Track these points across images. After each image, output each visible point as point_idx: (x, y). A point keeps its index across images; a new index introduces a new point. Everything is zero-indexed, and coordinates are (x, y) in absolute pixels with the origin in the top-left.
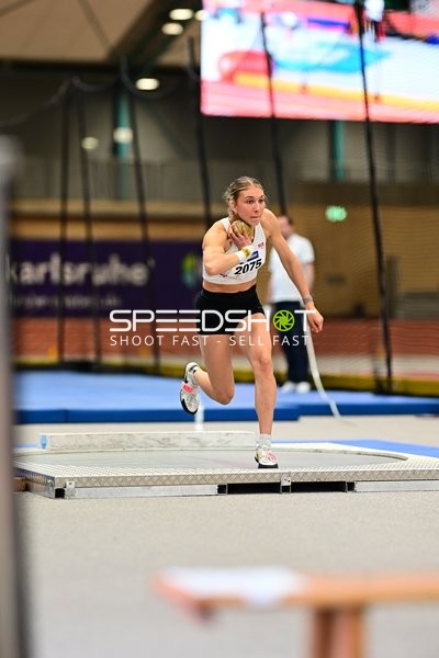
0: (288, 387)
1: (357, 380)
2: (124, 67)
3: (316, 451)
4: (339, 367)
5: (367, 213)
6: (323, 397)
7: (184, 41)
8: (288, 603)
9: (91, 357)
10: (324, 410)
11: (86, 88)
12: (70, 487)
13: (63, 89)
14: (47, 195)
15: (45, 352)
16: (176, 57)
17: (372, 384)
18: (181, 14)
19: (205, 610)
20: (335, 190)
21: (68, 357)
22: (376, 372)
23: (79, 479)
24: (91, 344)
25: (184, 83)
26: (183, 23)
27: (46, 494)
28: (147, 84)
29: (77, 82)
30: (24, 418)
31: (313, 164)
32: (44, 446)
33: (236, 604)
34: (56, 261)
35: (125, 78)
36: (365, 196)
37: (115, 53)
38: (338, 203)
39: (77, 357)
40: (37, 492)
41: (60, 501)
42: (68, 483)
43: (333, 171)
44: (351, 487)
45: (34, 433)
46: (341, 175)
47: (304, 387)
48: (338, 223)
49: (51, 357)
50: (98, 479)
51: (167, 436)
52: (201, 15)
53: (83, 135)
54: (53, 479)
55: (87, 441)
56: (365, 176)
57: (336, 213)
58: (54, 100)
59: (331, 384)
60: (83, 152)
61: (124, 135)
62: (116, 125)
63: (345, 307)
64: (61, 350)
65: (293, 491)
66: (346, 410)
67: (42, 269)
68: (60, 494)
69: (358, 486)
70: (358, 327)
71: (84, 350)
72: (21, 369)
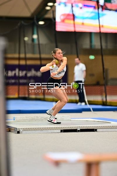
0: (79, 104)
1: (97, 102)
2: (35, 18)
3: (87, 121)
4: (93, 98)
5: (100, 57)
6: (88, 106)
7: (51, 11)
8: (79, 161)
9: (27, 96)
10: (89, 110)
11: (25, 24)
12: (21, 130)
13: (19, 24)
14: (15, 53)
15: (14, 94)
16: (49, 15)
17: (102, 103)
18: (50, 4)
19: (57, 163)
20: (91, 51)
21: (20, 96)
22: (102, 99)
23: (24, 129)
24: (27, 92)
25: (51, 23)
26: (51, 6)
27: (15, 132)
28: (41, 23)
29: (23, 22)
30: (9, 112)
31: (86, 44)
32: (14, 120)
33: (65, 162)
34: (17, 70)
35: (35, 21)
36: (100, 52)
37: (33, 14)
38: (92, 55)
39: (23, 96)
40: (12, 132)
41: (18, 134)
42: (20, 129)
43: (91, 46)
44: (96, 130)
45: (11, 116)
46: (93, 47)
47: (83, 104)
48: (92, 60)
49: (16, 96)
50: (29, 128)
51: (47, 117)
52: (56, 4)
53: (24, 37)
54: (17, 128)
55: (26, 118)
56: (100, 47)
57: (92, 57)
58: (17, 27)
59: (91, 103)
60: (24, 41)
61: (35, 37)
62: (33, 34)
63: (94, 82)
64: (19, 94)
65: (81, 132)
66: (95, 110)
67: (14, 72)
68: (18, 132)
69: (98, 130)
70: (98, 88)
71: (25, 94)
72: (8, 99)
